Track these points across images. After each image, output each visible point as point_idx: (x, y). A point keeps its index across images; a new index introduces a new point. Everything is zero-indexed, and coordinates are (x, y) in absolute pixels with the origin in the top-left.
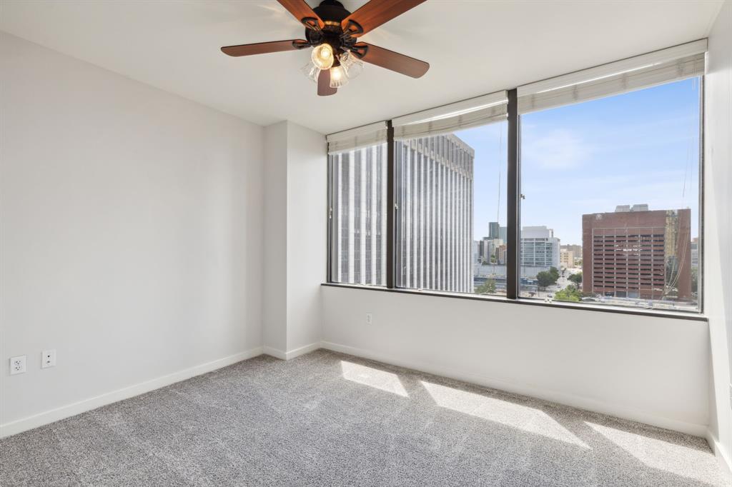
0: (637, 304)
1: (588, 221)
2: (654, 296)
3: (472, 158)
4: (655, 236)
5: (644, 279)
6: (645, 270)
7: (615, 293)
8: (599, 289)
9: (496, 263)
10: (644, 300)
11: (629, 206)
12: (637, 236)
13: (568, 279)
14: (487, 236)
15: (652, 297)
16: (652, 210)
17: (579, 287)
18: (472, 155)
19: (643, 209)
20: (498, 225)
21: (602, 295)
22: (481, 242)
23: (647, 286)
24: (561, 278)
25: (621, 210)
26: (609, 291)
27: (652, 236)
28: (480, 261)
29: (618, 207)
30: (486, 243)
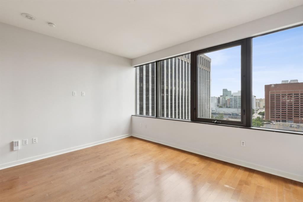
0: (291, 125)
1: (268, 88)
2: (301, 122)
3: (210, 62)
4: (301, 94)
5: (296, 114)
6: (296, 110)
7: (281, 120)
8: (273, 119)
9: (226, 107)
10: (295, 124)
11: (288, 81)
12: (292, 94)
13: (258, 114)
14: (222, 95)
15: (300, 122)
16: (300, 82)
17: (263, 118)
18: (210, 61)
19: (295, 82)
20: (227, 90)
21: (274, 121)
22: (219, 98)
23: (298, 117)
24: (256, 113)
25: (284, 83)
26: (278, 119)
27: (300, 94)
28: (218, 106)
29: (283, 81)
30: (221, 98)
